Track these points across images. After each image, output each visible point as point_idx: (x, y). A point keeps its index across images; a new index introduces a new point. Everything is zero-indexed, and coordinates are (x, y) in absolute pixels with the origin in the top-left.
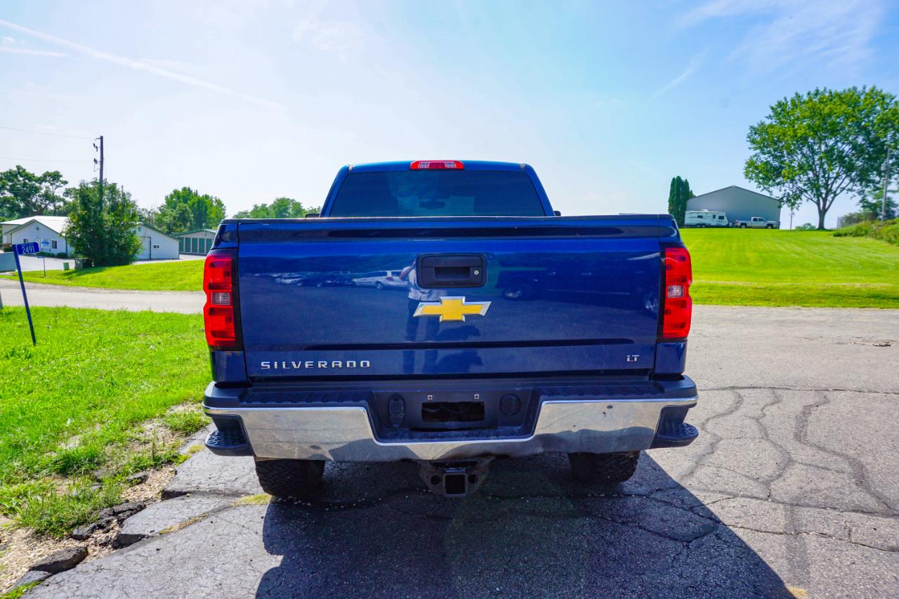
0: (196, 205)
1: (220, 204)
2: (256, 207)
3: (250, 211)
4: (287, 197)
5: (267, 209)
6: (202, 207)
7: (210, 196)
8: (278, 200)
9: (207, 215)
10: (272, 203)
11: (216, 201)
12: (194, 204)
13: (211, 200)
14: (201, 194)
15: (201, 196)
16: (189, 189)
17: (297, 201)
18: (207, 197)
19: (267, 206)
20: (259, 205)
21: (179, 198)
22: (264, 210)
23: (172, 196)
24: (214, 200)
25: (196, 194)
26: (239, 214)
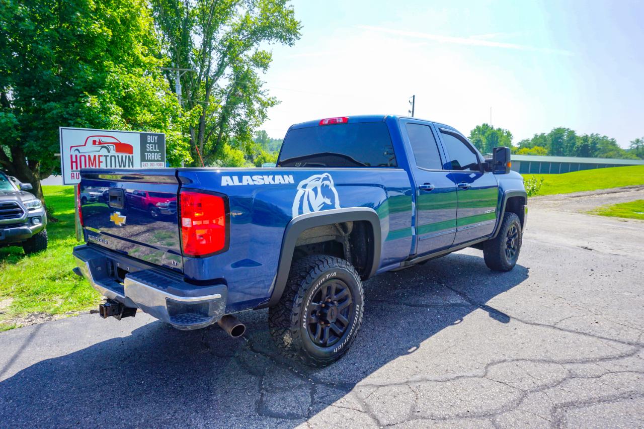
0: (490, 136)
1: (509, 134)
2: (536, 136)
3: (531, 139)
4: (563, 127)
5: (545, 137)
6: (495, 137)
7: (502, 129)
8: (555, 130)
9: (498, 143)
10: (550, 132)
11: (506, 132)
12: (489, 135)
13: (503, 132)
14: (495, 128)
15: (496, 129)
16: (487, 125)
17: (572, 130)
18: (499, 130)
19: (545, 135)
20: (539, 134)
21: (479, 131)
22: (542, 138)
23: (475, 130)
24: (505, 131)
25: (492, 128)
26: (522, 141)
